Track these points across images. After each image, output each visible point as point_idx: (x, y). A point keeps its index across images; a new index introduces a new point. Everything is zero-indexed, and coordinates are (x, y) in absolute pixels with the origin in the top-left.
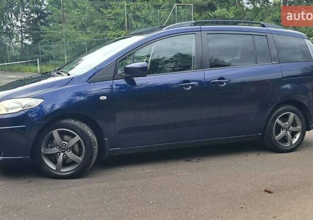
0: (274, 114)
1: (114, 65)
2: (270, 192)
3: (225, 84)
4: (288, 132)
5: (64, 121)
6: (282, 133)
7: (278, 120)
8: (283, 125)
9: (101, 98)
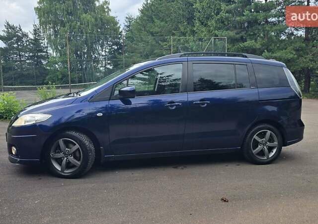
0: (252, 132)
1: (111, 89)
2: (225, 201)
3: (206, 105)
4: (265, 147)
5: (68, 133)
6: (260, 147)
7: (255, 137)
8: (260, 140)
9: (98, 115)
